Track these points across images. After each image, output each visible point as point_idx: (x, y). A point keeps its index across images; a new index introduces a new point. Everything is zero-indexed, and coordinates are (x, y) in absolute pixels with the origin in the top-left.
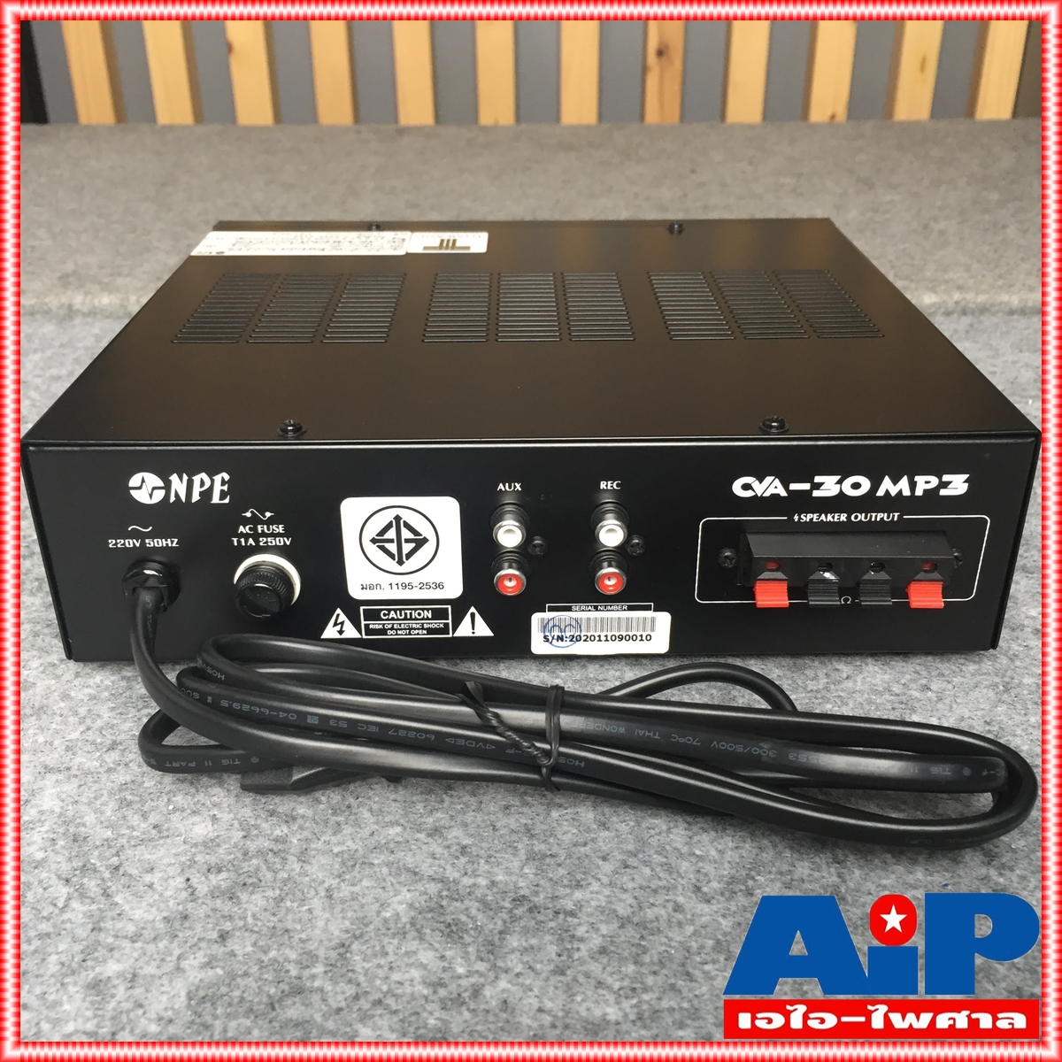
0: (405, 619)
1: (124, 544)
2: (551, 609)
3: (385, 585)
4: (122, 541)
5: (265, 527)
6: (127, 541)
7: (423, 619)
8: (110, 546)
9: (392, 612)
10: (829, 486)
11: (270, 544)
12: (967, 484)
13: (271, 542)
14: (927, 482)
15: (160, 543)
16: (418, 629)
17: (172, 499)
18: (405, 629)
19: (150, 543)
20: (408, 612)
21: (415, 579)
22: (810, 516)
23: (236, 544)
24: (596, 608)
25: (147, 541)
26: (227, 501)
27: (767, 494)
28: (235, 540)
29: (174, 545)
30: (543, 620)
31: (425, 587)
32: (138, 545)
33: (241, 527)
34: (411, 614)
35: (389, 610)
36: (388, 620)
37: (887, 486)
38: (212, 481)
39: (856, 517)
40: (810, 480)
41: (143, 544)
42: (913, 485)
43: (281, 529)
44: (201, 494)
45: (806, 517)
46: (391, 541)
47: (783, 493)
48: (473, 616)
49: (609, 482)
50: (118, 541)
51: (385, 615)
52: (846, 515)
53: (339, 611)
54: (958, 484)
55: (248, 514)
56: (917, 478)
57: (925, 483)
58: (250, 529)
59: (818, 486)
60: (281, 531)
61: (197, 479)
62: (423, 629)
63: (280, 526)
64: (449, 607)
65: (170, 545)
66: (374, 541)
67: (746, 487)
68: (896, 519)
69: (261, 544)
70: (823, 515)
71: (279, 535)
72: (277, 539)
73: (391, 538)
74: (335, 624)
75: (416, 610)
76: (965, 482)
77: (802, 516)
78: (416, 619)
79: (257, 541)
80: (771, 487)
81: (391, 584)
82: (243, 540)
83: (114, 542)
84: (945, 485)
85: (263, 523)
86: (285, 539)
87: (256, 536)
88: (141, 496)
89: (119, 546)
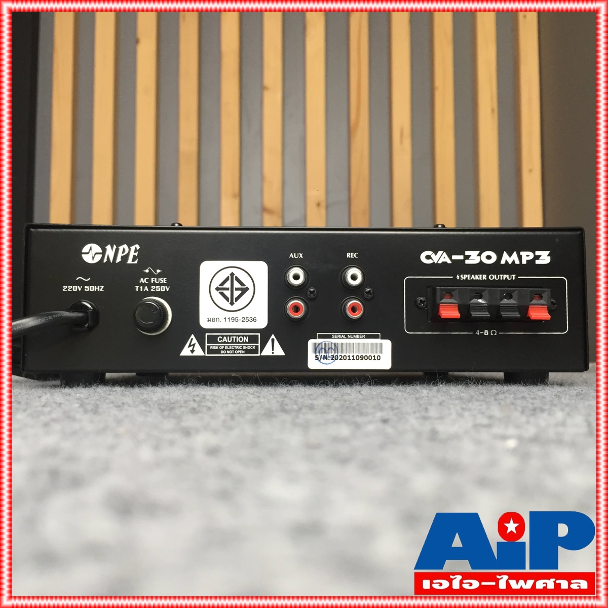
0: (232, 342)
1: (72, 289)
2: (320, 337)
3: (222, 319)
4: (71, 287)
5: (156, 279)
6: (74, 287)
7: (243, 343)
8: (64, 290)
9: (225, 338)
10: (474, 257)
11: (157, 290)
12: (549, 257)
13: (158, 289)
14: (528, 256)
15: (93, 288)
16: (240, 350)
17: (105, 260)
18: (232, 350)
19: (87, 288)
20: (234, 337)
21: (239, 315)
22: (465, 276)
23: (137, 290)
24: (346, 336)
25: (86, 287)
26: (136, 262)
27: (440, 262)
28: (137, 287)
29: (101, 290)
30: (315, 344)
31: (245, 320)
32: (80, 290)
33: (142, 279)
34: (236, 339)
35: (223, 336)
36: (222, 343)
37: (505, 257)
38: (130, 249)
39: (492, 277)
40: (463, 254)
41: (83, 289)
42: (520, 257)
43: (164, 281)
44: (122, 257)
45: (463, 276)
46: (227, 289)
47: (449, 262)
48: (273, 340)
49: (352, 253)
50: (69, 287)
51: (220, 339)
52: (486, 276)
53: (193, 336)
54: (545, 258)
55: (147, 271)
56: (522, 253)
57: (527, 256)
58: (147, 280)
59: (468, 257)
60: (165, 282)
61: (121, 248)
62: (242, 350)
63: (165, 279)
64: (259, 334)
65: (99, 290)
66: (217, 289)
67: (428, 257)
68: (514, 279)
69: (152, 290)
70: (473, 276)
71: (163, 284)
72: (162, 287)
73: (228, 287)
74: (190, 346)
75: (239, 336)
76: (548, 256)
77: (461, 276)
78: (239, 343)
79: (149, 288)
80: (441, 257)
81: (225, 318)
82: (141, 287)
83: (66, 287)
84: (538, 257)
85: (154, 276)
86: (166, 287)
87: (149, 285)
88: (88, 259)
89: (69, 290)
